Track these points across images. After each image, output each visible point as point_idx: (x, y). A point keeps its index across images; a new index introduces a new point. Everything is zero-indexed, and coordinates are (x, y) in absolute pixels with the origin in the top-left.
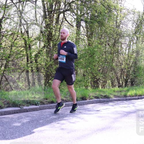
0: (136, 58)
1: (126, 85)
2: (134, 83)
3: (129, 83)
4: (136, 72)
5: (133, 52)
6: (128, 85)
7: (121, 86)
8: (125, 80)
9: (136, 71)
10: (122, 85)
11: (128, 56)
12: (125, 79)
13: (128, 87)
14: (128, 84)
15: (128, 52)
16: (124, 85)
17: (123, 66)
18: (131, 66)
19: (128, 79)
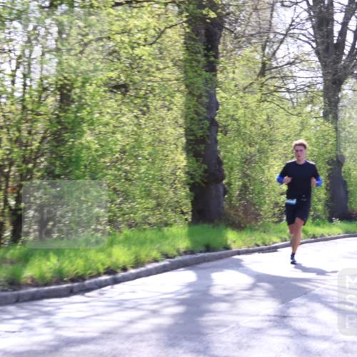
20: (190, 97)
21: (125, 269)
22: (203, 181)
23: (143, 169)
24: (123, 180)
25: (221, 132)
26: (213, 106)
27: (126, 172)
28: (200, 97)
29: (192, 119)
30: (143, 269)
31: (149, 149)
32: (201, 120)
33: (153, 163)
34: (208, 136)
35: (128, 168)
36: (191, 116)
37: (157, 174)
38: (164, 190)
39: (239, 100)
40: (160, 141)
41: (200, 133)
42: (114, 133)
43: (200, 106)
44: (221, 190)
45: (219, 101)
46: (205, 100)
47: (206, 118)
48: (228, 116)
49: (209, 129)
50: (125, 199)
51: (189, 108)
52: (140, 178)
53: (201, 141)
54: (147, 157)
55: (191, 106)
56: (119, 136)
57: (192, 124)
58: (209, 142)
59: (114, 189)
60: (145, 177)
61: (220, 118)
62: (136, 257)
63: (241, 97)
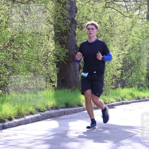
20: (58, 4)
21: (10, 119)
22: (65, 60)
23: (25, 52)
24: (11, 59)
25: (78, 28)
26: (73, 10)
27: (14, 54)
28: (65, 3)
29: (59, 19)
30: (23, 119)
31: (30, 39)
32: (65, 20)
33: (32, 48)
34: (69, 30)
35: (15, 51)
36: (58, 17)
37: (35, 55)
38: (40, 66)
39: (91, 6)
40: (38, 33)
41: (64, 28)
42: (6, 27)
43: (64, 10)
44: (78, 67)
45: (78, 7)
46: (68, 6)
47: (69, 18)
48: (83, 17)
49: (70, 26)
50: (12, 72)
51: (57, 11)
52: (23, 58)
53: (65, 33)
54: (28, 44)
55: (59, 10)
56: (9, 29)
57: (59, 22)
58: (70, 34)
59: (6, 65)
60: (27, 57)
61: (78, 18)
62: (19, 111)
63: (92, 4)
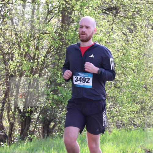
0: (60, 35)
1: (24, 134)
2: (52, 124)
3: (36, 127)
4: (60, 84)
5: (49, 12)
6: (33, 133)
7: (5, 137)
8: (22, 114)
9: (58, 81)
10: (11, 134)
11: (33, 27)
12: (20, 110)
13: (31, 140)
14: (32, 128)
15: (33, 13)
16: (17, 133)
17: (12, 65)
18: (44, 65)
19: (31, 112)
